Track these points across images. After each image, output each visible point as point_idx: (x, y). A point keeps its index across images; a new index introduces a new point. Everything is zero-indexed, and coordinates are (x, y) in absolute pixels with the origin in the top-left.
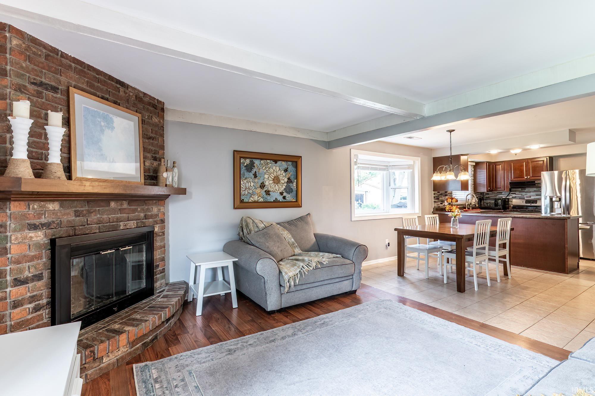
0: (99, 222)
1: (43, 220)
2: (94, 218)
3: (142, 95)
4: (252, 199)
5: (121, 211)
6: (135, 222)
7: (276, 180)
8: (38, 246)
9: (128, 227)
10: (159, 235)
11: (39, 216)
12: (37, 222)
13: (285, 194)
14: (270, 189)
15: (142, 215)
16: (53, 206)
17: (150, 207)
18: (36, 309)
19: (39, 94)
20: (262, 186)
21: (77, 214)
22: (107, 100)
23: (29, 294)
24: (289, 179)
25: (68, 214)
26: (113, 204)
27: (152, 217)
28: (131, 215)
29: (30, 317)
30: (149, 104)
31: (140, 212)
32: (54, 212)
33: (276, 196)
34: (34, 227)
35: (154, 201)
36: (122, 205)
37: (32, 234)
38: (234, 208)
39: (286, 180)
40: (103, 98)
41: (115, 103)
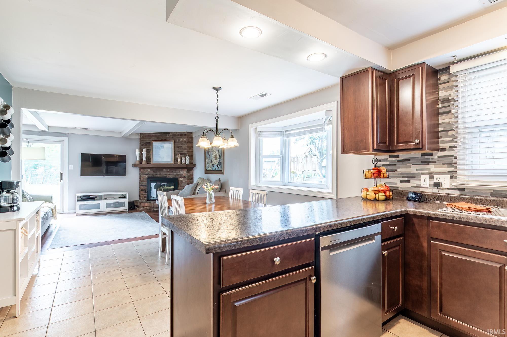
0: (160, 175)
1: (147, 173)
2: (158, 173)
3: (175, 133)
4: (209, 169)
5: (167, 172)
6: (172, 176)
7: (216, 158)
8: (145, 179)
9: (169, 177)
10: (183, 182)
11: (146, 172)
12: (146, 173)
13: (218, 166)
14: (214, 163)
15: (175, 174)
16: (148, 170)
17: (178, 171)
18: (145, 192)
19: (146, 145)
20: (212, 162)
21: (154, 172)
22: (163, 140)
23: (144, 189)
24: (220, 156)
25: (152, 172)
26: (164, 170)
27: (179, 175)
28: (171, 174)
29: (144, 193)
30: (179, 135)
31: (174, 173)
32: (149, 171)
33: (216, 167)
34: (145, 175)
35: (181, 169)
36: (167, 170)
37: (144, 176)
38: (205, 173)
39: (219, 157)
40: (161, 140)
41: (165, 140)
